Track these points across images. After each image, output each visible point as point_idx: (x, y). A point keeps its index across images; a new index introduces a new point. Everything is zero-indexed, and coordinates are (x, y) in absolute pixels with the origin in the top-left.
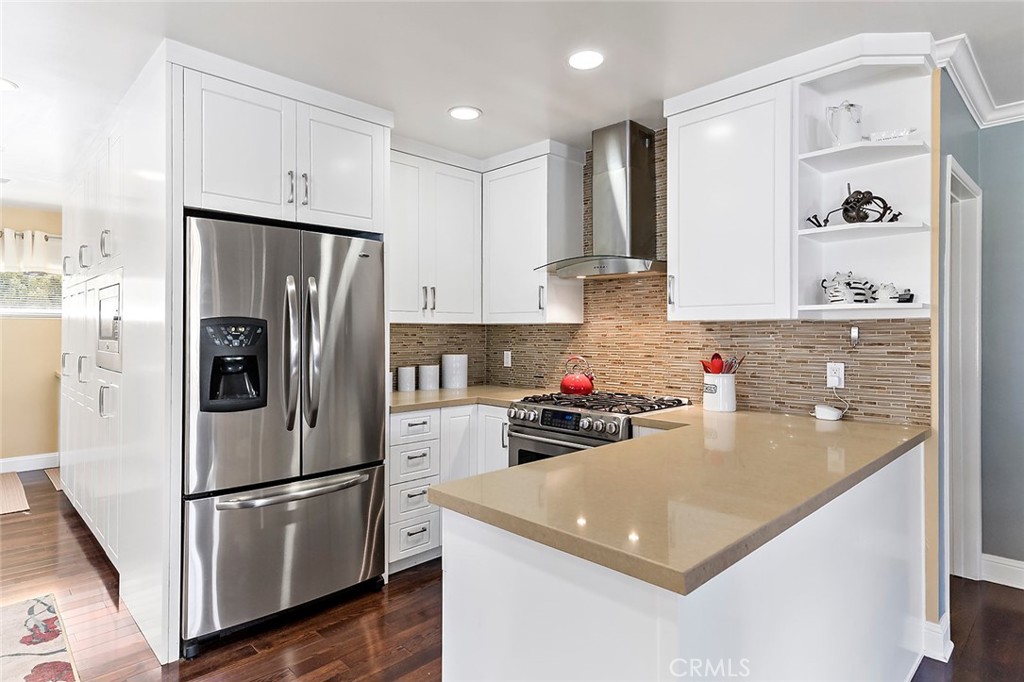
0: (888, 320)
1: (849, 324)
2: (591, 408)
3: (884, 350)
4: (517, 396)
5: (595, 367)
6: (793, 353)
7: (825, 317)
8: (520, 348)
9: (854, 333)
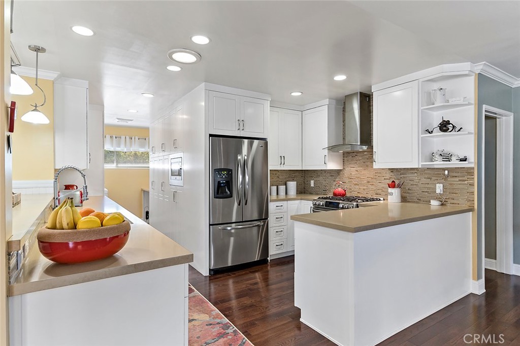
0: (459, 168)
1: (444, 169)
2: (344, 201)
3: (457, 179)
4: (316, 198)
5: (346, 186)
6: (424, 180)
7: (436, 167)
8: (318, 179)
9: (446, 172)
